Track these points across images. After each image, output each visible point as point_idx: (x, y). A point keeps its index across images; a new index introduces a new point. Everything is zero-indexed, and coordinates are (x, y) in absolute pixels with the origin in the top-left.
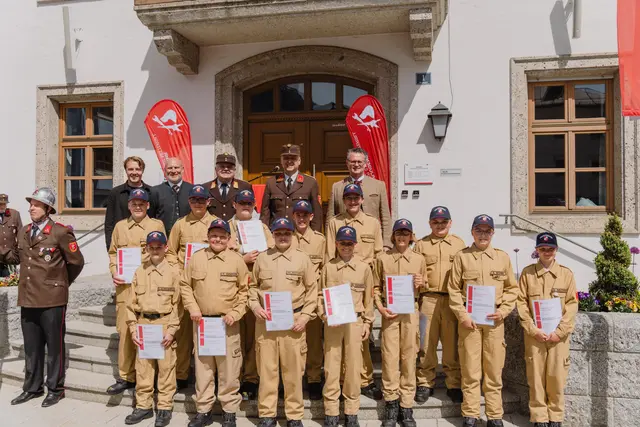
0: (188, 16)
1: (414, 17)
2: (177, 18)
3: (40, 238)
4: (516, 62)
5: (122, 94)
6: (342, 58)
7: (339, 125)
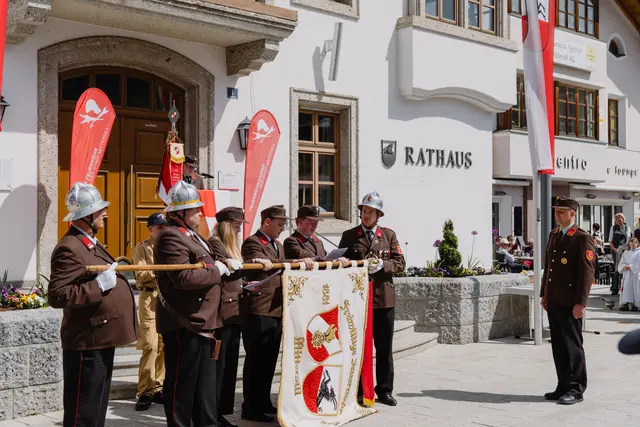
1: (268, 46)
4: (295, 91)
7: (151, 125)
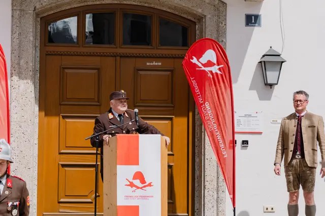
7: (154, 63)
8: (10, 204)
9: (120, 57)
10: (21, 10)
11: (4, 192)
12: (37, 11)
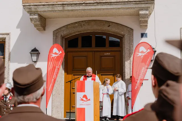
0: (46, 9)
1: (141, 12)
2: (41, 9)
3: (9, 101)
5: (9, 39)
6: (109, 26)
7: (107, 54)
8: (10, 105)
9: (95, 52)
10: (56, 36)
11: (8, 101)
12: (62, 36)
